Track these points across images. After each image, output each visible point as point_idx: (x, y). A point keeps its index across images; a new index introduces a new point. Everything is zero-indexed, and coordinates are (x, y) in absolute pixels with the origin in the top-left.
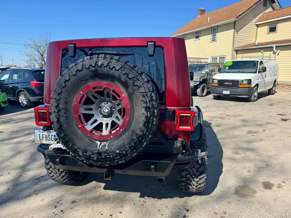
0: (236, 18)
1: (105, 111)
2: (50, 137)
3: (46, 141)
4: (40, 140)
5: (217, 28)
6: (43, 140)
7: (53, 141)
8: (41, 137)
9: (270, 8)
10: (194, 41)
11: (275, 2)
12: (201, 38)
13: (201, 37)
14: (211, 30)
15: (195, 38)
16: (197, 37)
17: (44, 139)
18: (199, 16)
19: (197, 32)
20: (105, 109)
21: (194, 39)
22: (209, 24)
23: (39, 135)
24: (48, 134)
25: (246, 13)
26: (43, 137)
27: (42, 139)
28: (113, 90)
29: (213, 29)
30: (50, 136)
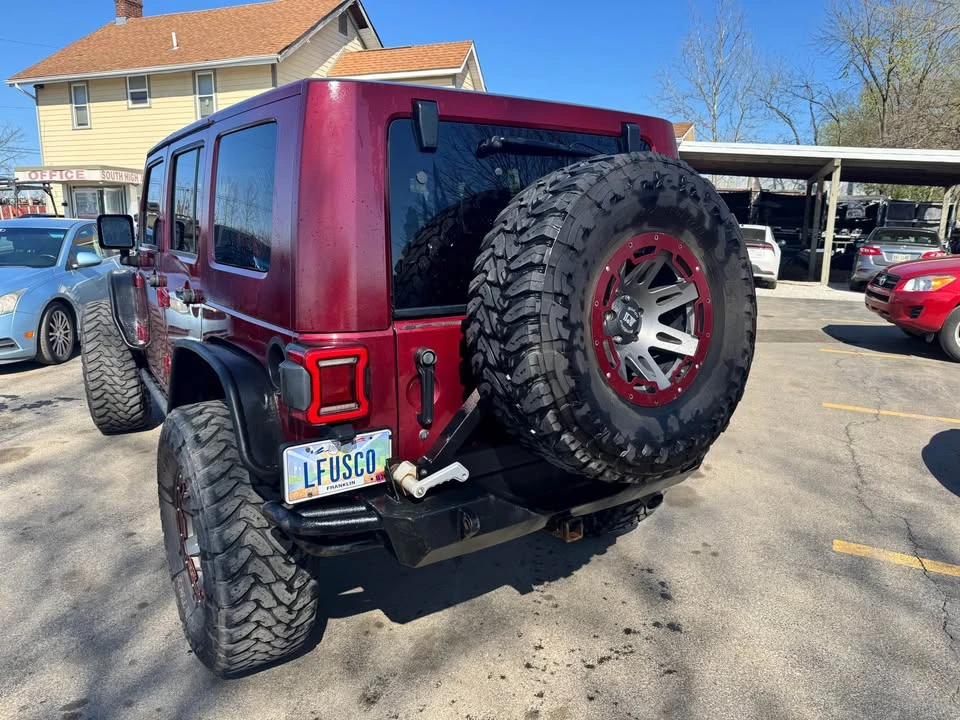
0: (280, 53)
1: (628, 321)
2: (351, 463)
3: (334, 484)
4: (307, 486)
5: (215, 74)
6: (319, 483)
7: (362, 477)
8: (313, 473)
9: (356, 41)
10: (129, 109)
11: (367, 27)
12: (153, 102)
13: (153, 100)
14: (191, 80)
15: (130, 101)
16: (139, 98)
17: (326, 477)
18: (121, 21)
19: (137, 80)
20: (629, 318)
21: (125, 102)
22: (181, 56)
23: (302, 469)
24: (341, 455)
25: (302, 42)
26: (320, 472)
27: (316, 482)
28: (678, 256)
29: (199, 76)
30: (353, 457)
